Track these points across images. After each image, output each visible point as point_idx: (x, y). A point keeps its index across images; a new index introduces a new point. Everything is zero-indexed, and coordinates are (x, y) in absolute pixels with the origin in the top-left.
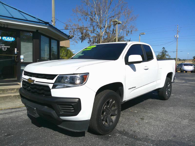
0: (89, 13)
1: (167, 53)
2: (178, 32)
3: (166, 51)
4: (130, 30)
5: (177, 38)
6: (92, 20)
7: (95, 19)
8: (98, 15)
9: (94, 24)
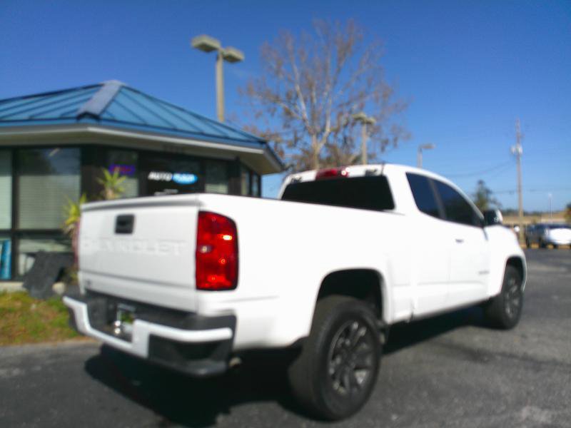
0: (283, 96)
1: (491, 197)
2: (519, 139)
3: (488, 192)
4: (391, 138)
5: (517, 156)
6: (288, 113)
7: (296, 111)
8: (305, 100)
9: (296, 124)
